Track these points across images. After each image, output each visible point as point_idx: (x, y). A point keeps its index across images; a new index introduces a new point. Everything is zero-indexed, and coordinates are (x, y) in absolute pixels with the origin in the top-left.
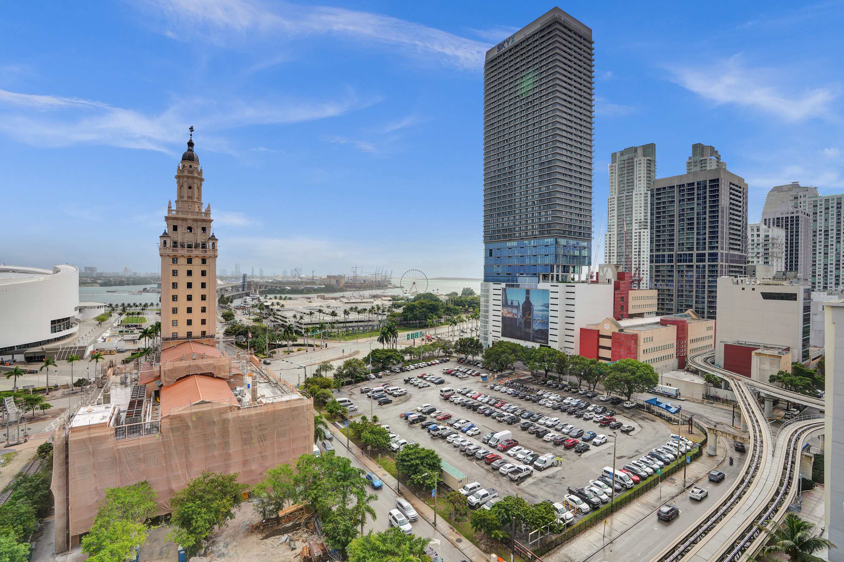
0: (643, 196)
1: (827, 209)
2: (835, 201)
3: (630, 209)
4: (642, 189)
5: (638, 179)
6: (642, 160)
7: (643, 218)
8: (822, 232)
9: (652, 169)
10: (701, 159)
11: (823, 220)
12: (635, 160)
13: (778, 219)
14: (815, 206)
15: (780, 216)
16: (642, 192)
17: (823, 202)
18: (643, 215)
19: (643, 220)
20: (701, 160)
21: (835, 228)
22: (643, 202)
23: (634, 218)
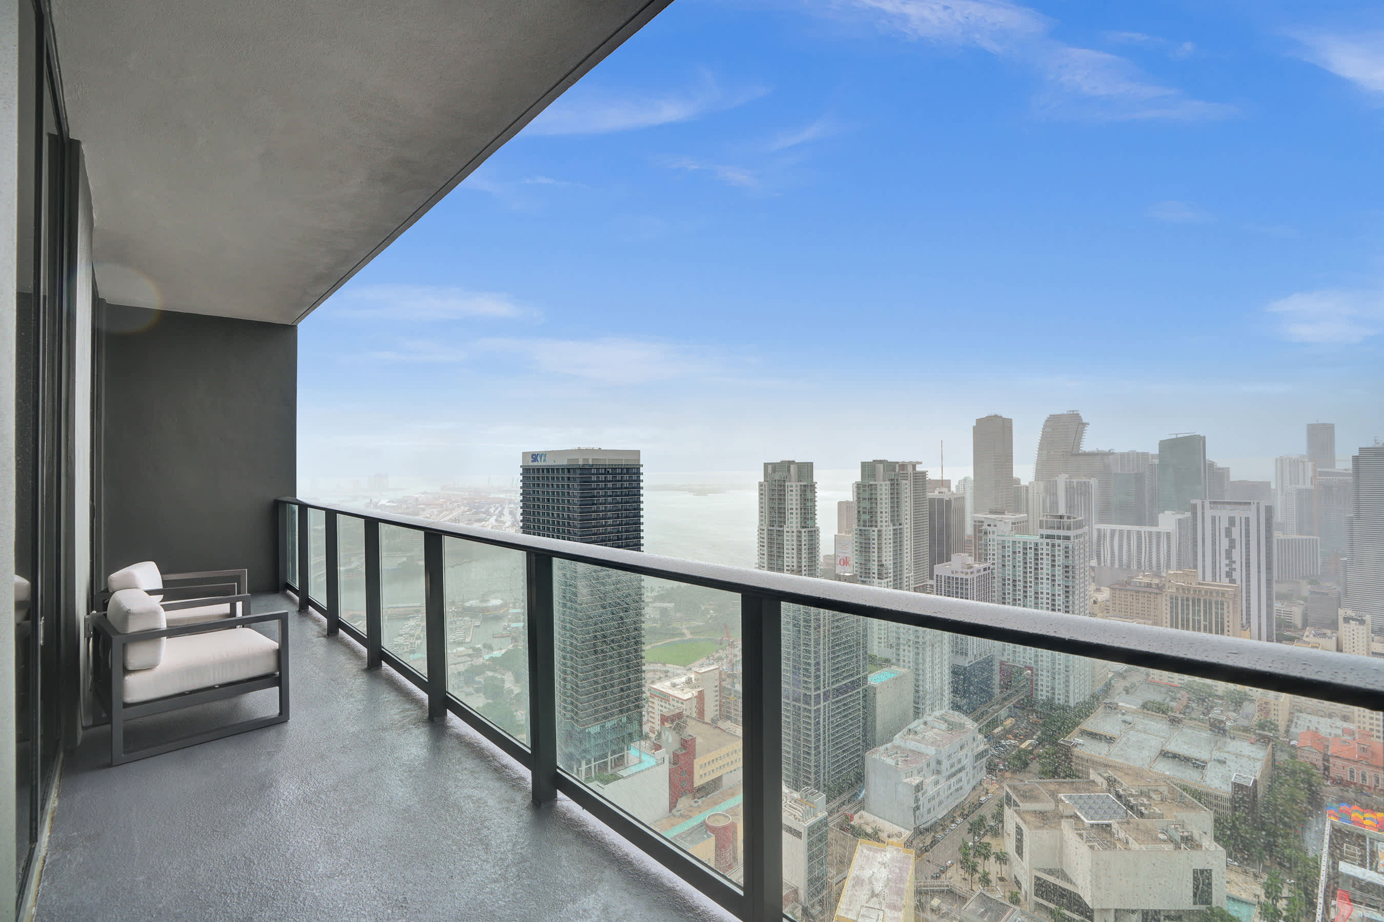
0: (795, 534)
1: (1014, 553)
2: (1021, 545)
3: (781, 547)
4: (794, 525)
5: (790, 511)
6: (794, 486)
7: (795, 564)
8: (1011, 582)
9: (809, 496)
10: (871, 483)
11: (1011, 567)
12: (787, 484)
13: (949, 578)
14: (1004, 547)
15: (951, 575)
16: (794, 529)
17: (1011, 544)
18: (795, 560)
19: (795, 567)
20: (871, 485)
21: (1021, 578)
22: (795, 543)
23: (785, 564)
